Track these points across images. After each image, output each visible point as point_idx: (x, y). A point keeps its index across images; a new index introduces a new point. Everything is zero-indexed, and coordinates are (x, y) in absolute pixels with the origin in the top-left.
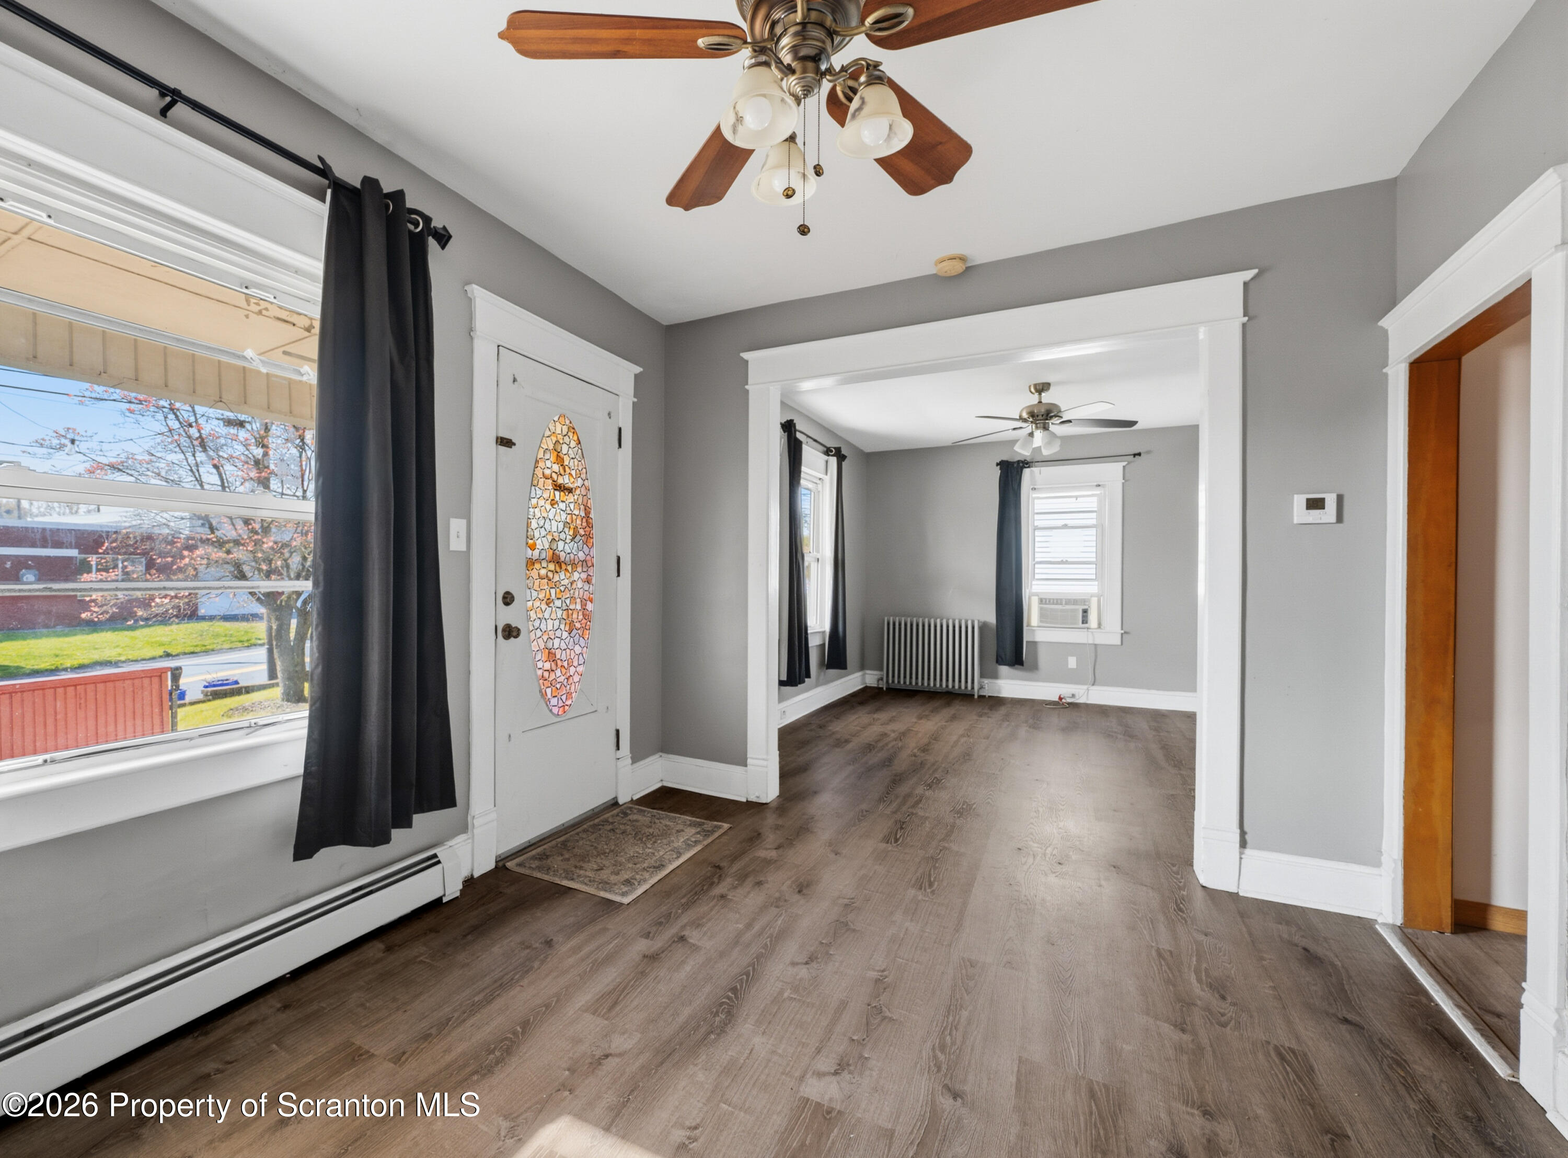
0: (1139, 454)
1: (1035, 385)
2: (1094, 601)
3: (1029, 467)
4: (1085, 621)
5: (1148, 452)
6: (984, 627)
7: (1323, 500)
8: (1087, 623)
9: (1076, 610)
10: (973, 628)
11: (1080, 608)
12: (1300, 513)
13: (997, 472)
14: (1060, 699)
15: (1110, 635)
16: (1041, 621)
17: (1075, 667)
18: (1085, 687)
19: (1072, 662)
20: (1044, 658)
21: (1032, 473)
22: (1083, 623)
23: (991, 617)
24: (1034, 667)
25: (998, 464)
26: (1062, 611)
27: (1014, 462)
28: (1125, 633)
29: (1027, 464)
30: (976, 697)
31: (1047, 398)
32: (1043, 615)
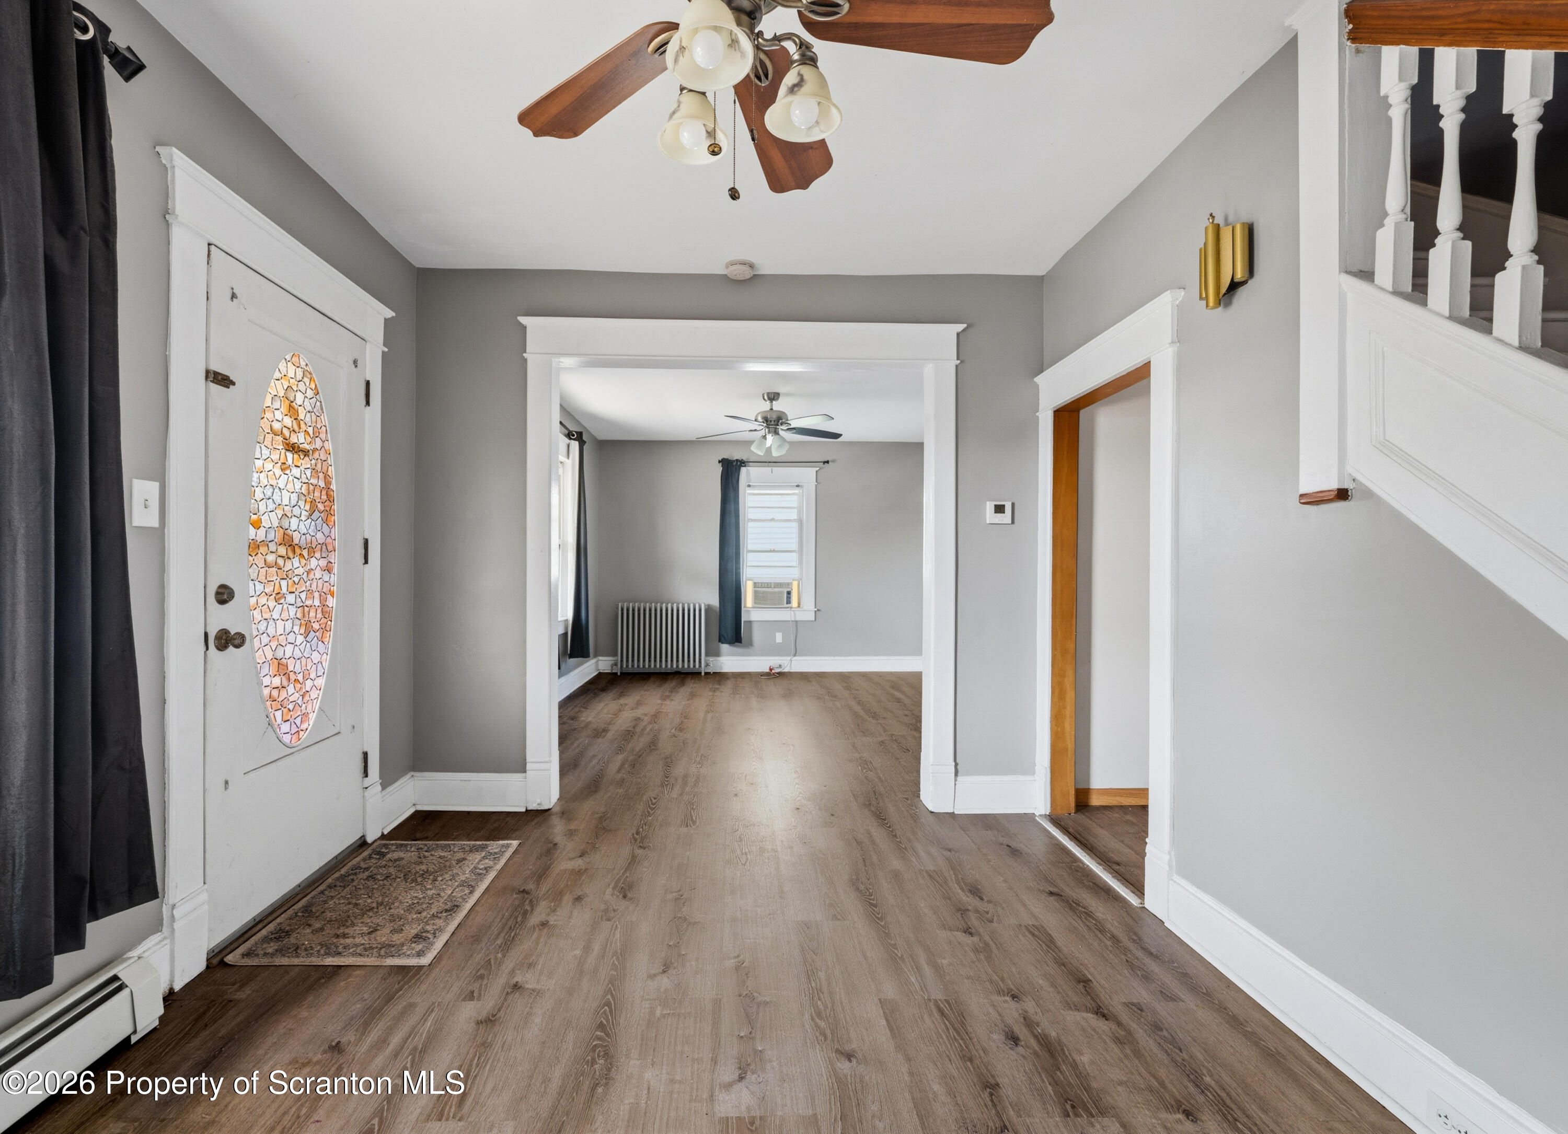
0: (828, 462)
1: (768, 394)
2: (795, 584)
3: (745, 466)
4: (789, 602)
5: (834, 461)
6: (709, 609)
7: (1003, 506)
8: (790, 603)
9: (782, 593)
10: (700, 610)
11: (786, 590)
12: (990, 516)
13: (719, 469)
14: (771, 670)
15: (807, 613)
16: (755, 603)
17: (781, 641)
18: (789, 658)
19: (779, 638)
20: (757, 636)
21: (748, 473)
22: (787, 603)
23: (715, 602)
24: (750, 644)
25: (719, 462)
26: (771, 593)
27: (734, 461)
28: (818, 610)
29: (744, 463)
30: (703, 674)
31: (778, 406)
32: (757, 597)
